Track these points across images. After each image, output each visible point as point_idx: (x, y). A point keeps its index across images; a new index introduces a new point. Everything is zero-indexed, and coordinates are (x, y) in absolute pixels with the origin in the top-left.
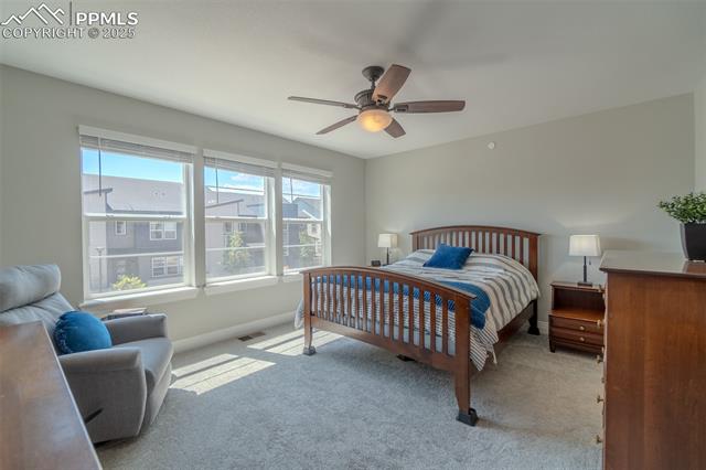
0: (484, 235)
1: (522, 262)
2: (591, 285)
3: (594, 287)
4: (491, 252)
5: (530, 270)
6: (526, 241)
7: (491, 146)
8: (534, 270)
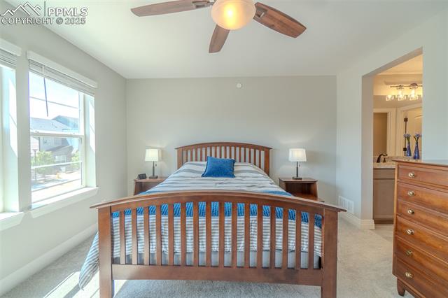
0: (240, 150)
1: (260, 167)
2: (301, 179)
3: (303, 180)
4: (245, 161)
5: (265, 171)
6: (263, 153)
7: (239, 86)
8: (267, 171)
